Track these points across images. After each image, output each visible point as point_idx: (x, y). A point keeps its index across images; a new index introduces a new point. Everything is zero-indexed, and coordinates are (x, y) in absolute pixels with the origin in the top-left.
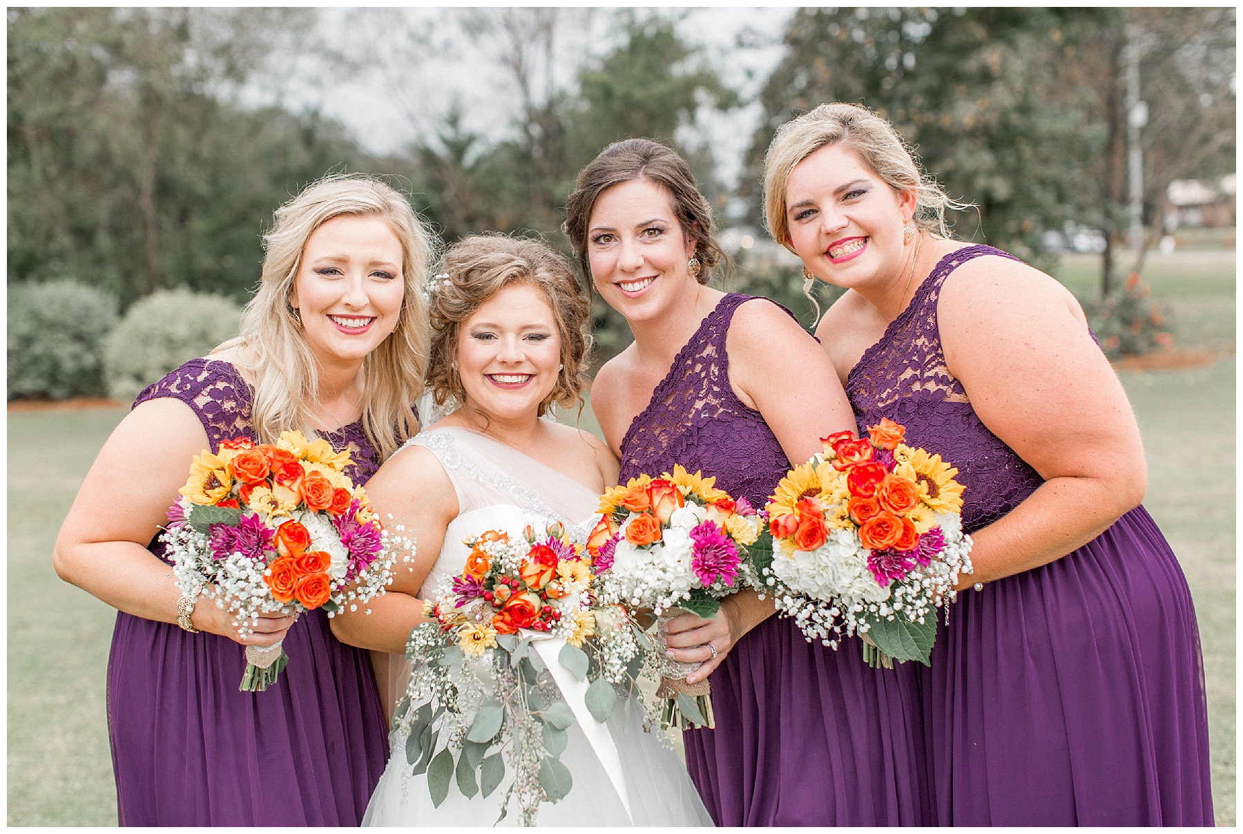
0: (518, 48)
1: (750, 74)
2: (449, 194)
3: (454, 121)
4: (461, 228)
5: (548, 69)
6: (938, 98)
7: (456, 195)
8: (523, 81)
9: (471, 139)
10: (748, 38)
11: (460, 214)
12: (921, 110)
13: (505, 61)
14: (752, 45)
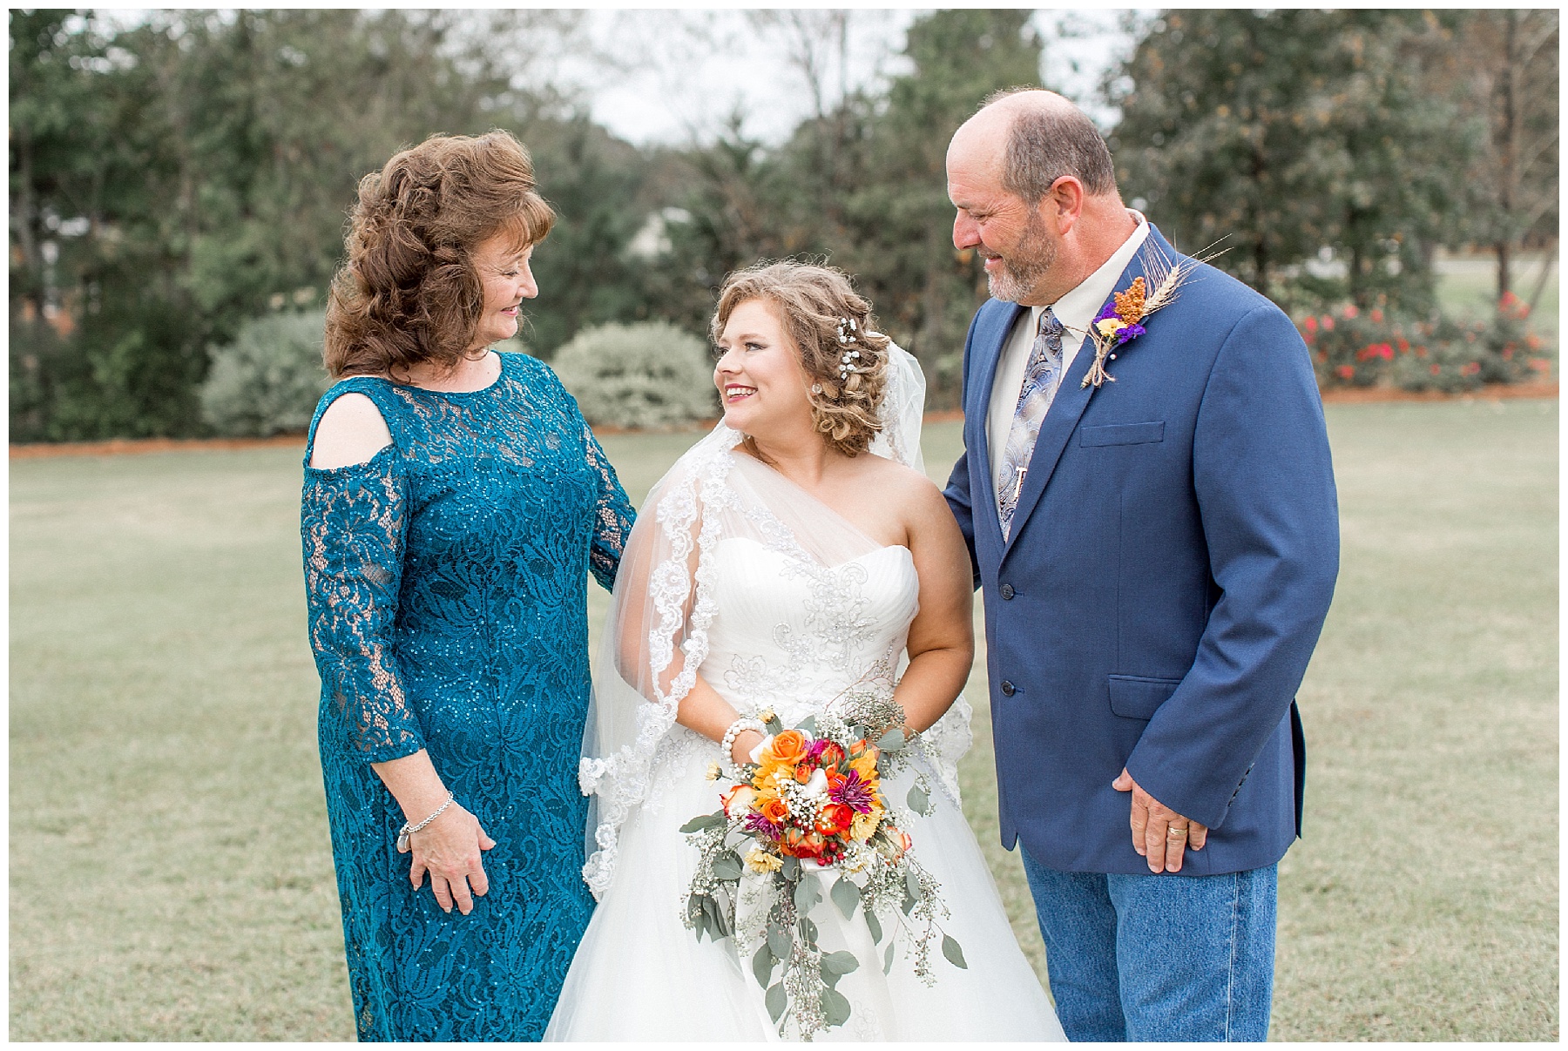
0: (807, 44)
1: (1075, 67)
2: (731, 211)
3: (736, 123)
4: (744, 249)
5: (843, 67)
6: (1290, 94)
7: (739, 211)
8: (814, 82)
9: (755, 145)
10: (1069, 27)
11: (743, 232)
12: (1270, 106)
13: (795, 60)
14: (1074, 35)
